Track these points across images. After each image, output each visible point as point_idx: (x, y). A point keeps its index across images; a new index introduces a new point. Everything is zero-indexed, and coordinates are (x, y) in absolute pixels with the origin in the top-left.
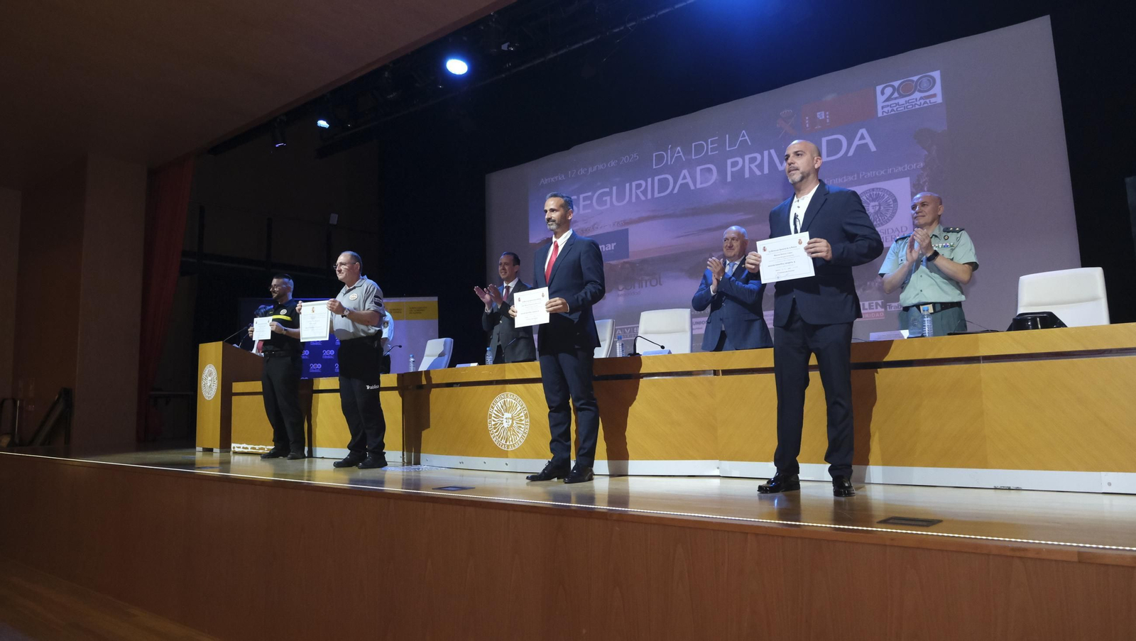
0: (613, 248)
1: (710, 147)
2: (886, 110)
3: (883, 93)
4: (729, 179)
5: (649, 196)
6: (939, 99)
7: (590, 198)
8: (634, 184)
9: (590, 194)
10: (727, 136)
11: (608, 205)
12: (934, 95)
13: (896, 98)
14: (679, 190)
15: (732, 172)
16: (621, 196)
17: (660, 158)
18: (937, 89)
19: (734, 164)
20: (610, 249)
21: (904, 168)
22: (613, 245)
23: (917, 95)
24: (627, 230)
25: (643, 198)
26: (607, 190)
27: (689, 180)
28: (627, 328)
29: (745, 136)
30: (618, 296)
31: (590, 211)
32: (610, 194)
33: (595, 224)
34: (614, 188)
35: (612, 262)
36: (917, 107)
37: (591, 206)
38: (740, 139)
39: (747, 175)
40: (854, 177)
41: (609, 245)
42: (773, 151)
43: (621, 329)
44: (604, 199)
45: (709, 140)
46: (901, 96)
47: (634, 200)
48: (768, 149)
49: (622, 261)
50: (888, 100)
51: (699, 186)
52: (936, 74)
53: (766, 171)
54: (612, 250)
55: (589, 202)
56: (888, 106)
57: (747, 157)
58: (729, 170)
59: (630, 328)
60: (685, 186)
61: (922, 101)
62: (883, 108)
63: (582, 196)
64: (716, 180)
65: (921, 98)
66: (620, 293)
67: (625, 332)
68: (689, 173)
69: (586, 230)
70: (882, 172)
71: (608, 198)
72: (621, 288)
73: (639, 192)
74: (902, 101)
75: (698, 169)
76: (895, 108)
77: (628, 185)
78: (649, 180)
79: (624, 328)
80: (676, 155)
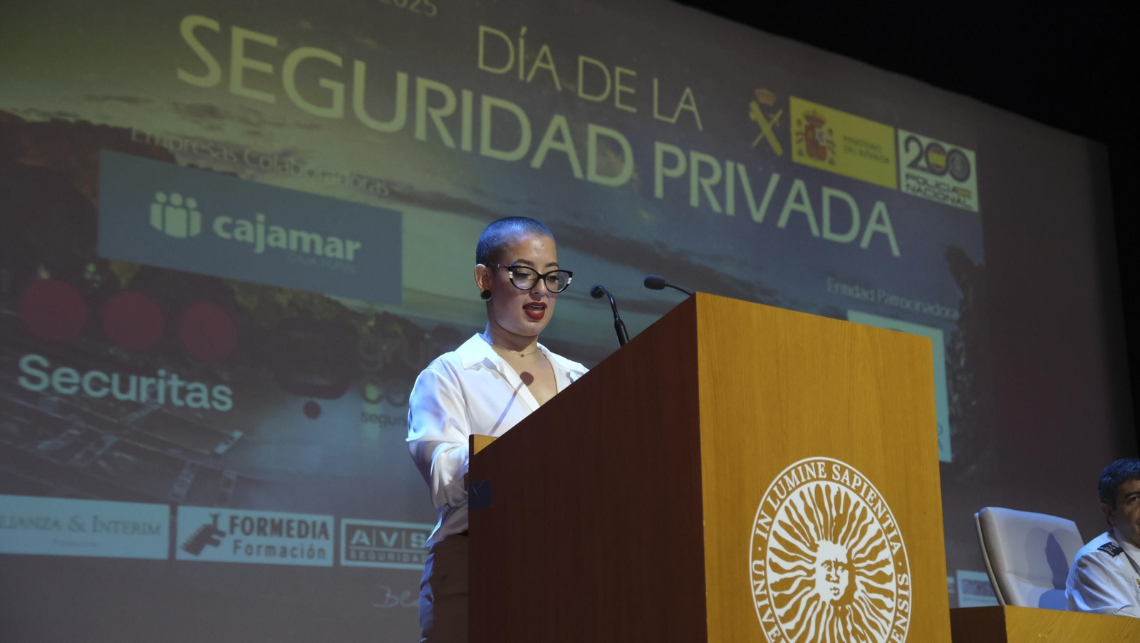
0: (350, 257)
1: (618, 87)
2: (912, 183)
3: (907, 149)
4: (659, 192)
5: (467, 145)
6: (973, 204)
7: (276, 57)
8: (423, 84)
9: (271, 41)
10: (656, 82)
11: (337, 111)
12: (967, 194)
13: (923, 169)
14: (544, 164)
15: (665, 178)
16: (381, 101)
17: (497, 53)
18: (971, 184)
19: (670, 161)
20: (339, 254)
21: (935, 310)
22: (353, 246)
23: (948, 180)
24: (397, 216)
25: (448, 141)
26: (336, 60)
27: (568, 147)
28: (389, 531)
29: (688, 102)
30: (366, 418)
31: (269, 98)
32: (345, 75)
33: (286, 153)
34: (360, 68)
35: (345, 301)
36: (949, 202)
37: (273, 82)
38: (682, 105)
39: (694, 201)
40: (870, 296)
41: (338, 243)
42: (742, 169)
43: (368, 530)
44: (325, 83)
45: (618, 70)
46: (932, 169)
47: (421, 133)
48: (737, 161)
49: (380, 308)
50: (913, 165)
51: (593, 176)
52: (971, 156)
53: (730, 210)
54: (345, 261)
55: (267, 68)
56: (913, 177)
57: (696, 157)
58: (660, 171)
59: (399, 530)
60: (556, 158)
61: (955, 196)
62: (908, 176)
63: (239, 35)
64: (631, 181)
65: (955, 190)
66: (371, 409)
67: (380, 543)
68: (572, 132)
69: (254, 160)
70: (908, 304)
71: (338, 88)
72: (372, 392)
73: (436, 114)
74: (932, 179)
75: (593, 130)
76: (923, 188)
77: (402, 79)
78: (467, 96)
79: (379, 529)
80: (538, 63)
